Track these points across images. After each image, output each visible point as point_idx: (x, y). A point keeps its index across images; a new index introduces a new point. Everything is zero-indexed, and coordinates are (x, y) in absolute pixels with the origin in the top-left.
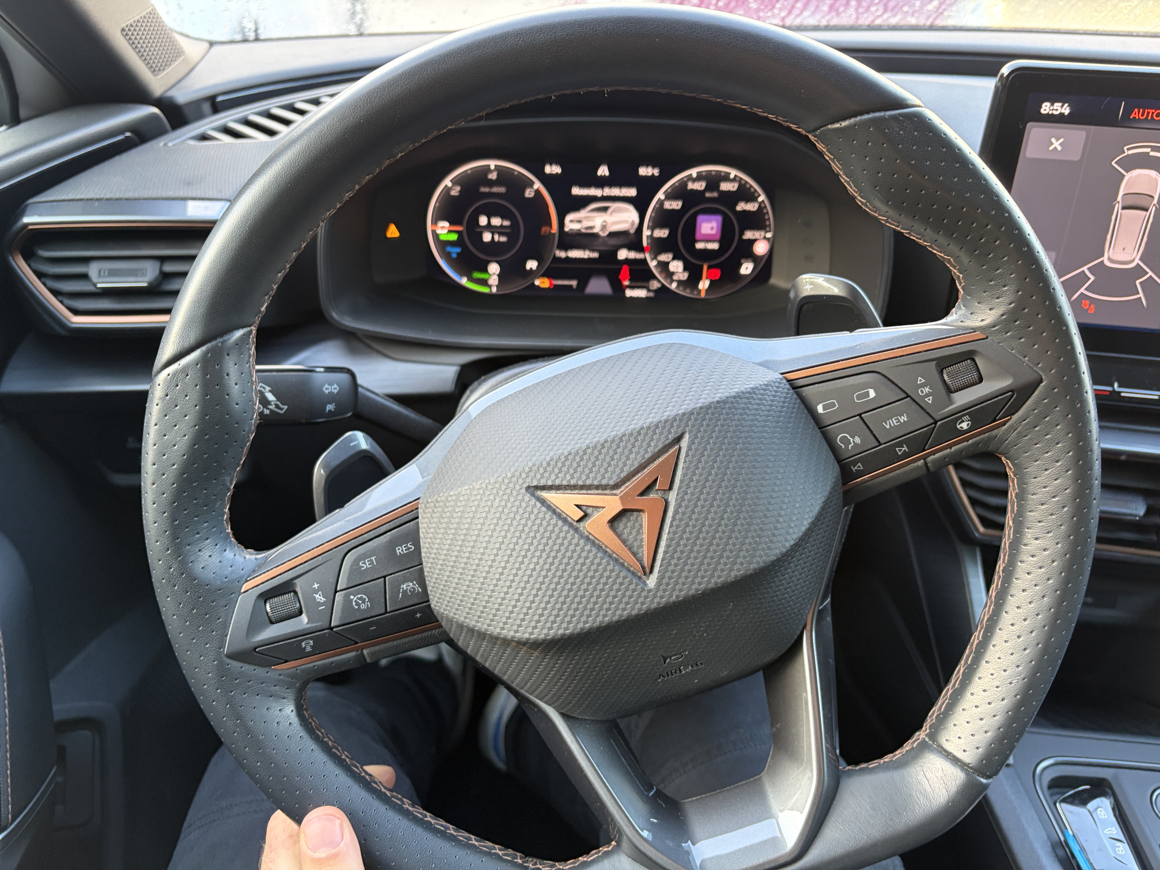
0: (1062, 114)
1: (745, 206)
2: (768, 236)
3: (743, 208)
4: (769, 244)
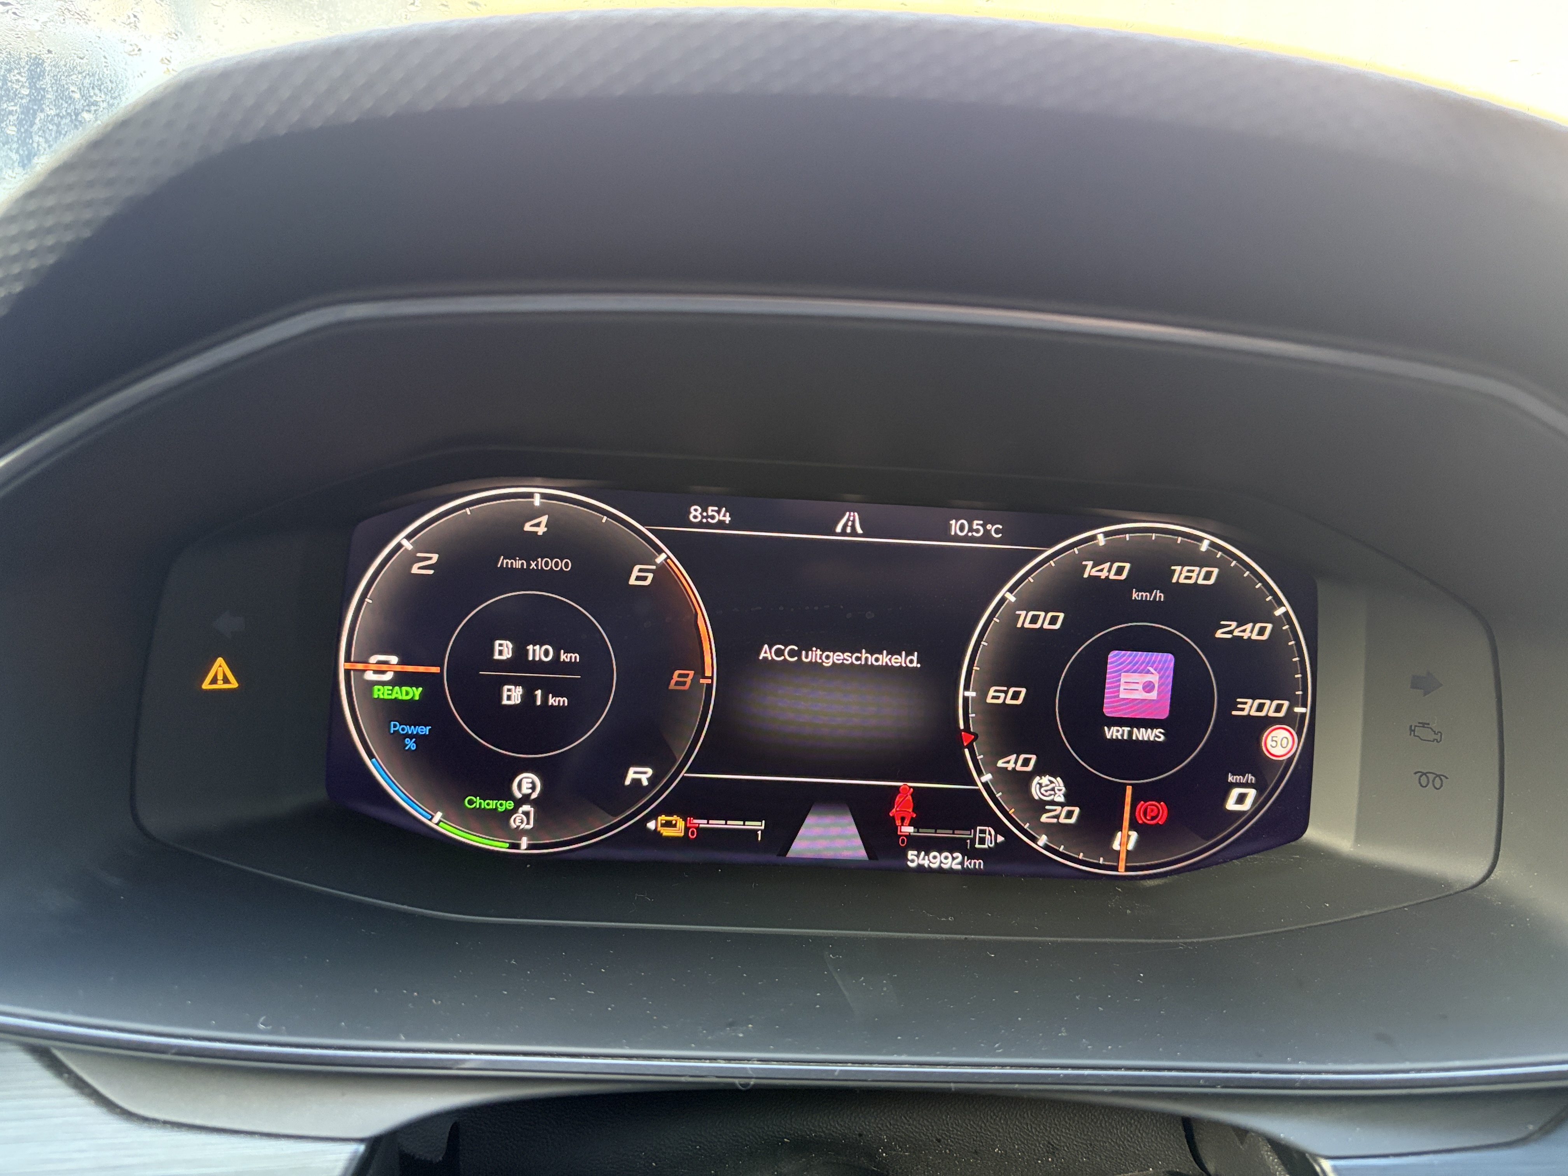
1: (1237, 627)
2: (1299, 710)
3: (1231, 632)
4: (1299, 735)
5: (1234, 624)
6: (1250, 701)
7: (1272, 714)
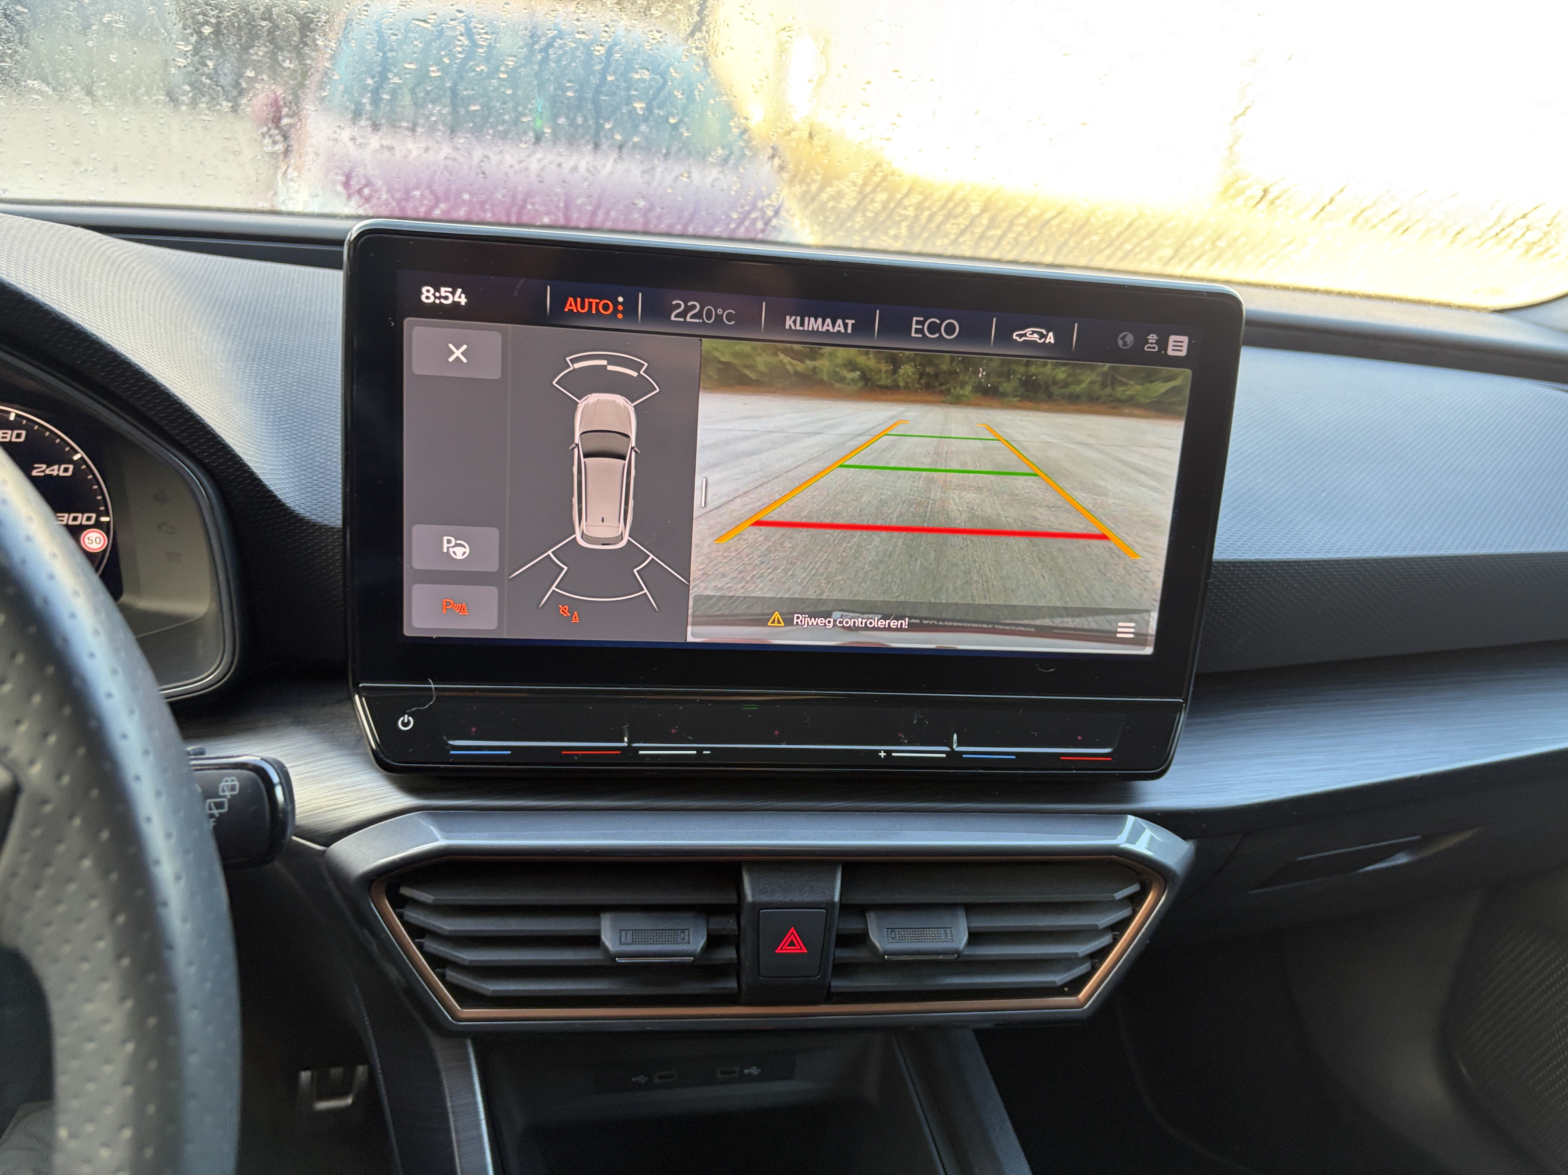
0: (456, 304)
1: (47, 467)
2: (104, 519)
3: (43, 471)
4: (108, 534)
5: (44, 466)
6: (66, 515)
7: (85, 523)
